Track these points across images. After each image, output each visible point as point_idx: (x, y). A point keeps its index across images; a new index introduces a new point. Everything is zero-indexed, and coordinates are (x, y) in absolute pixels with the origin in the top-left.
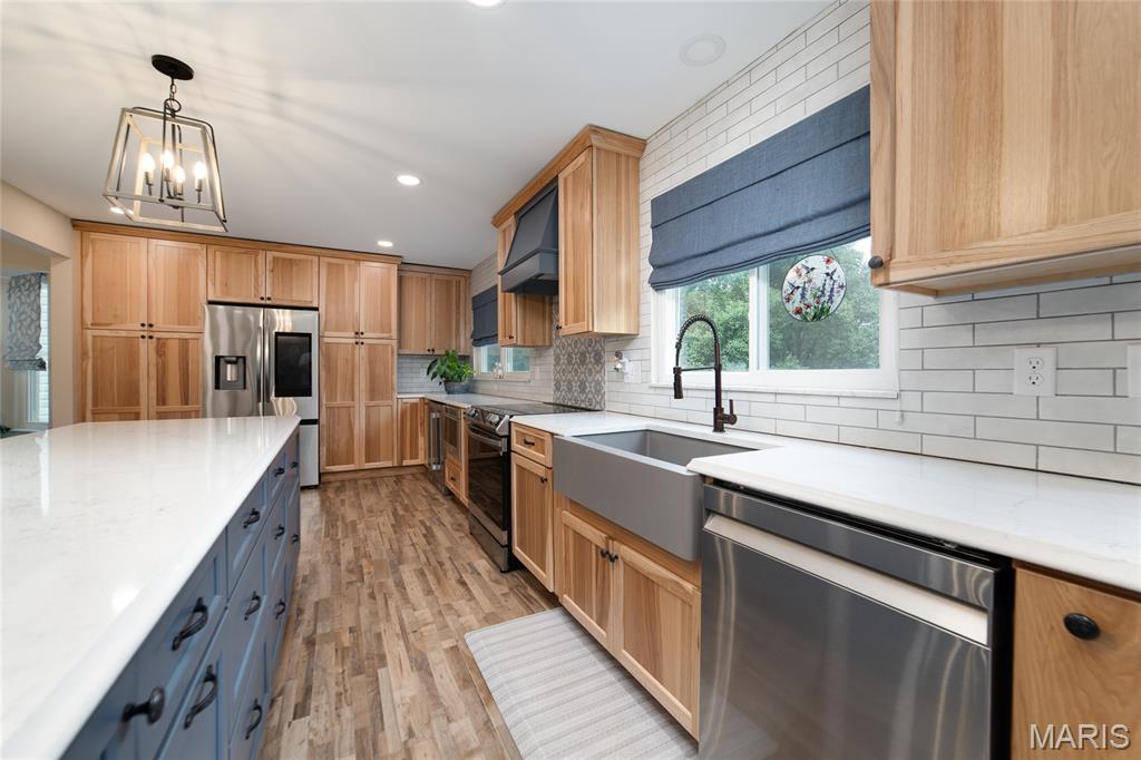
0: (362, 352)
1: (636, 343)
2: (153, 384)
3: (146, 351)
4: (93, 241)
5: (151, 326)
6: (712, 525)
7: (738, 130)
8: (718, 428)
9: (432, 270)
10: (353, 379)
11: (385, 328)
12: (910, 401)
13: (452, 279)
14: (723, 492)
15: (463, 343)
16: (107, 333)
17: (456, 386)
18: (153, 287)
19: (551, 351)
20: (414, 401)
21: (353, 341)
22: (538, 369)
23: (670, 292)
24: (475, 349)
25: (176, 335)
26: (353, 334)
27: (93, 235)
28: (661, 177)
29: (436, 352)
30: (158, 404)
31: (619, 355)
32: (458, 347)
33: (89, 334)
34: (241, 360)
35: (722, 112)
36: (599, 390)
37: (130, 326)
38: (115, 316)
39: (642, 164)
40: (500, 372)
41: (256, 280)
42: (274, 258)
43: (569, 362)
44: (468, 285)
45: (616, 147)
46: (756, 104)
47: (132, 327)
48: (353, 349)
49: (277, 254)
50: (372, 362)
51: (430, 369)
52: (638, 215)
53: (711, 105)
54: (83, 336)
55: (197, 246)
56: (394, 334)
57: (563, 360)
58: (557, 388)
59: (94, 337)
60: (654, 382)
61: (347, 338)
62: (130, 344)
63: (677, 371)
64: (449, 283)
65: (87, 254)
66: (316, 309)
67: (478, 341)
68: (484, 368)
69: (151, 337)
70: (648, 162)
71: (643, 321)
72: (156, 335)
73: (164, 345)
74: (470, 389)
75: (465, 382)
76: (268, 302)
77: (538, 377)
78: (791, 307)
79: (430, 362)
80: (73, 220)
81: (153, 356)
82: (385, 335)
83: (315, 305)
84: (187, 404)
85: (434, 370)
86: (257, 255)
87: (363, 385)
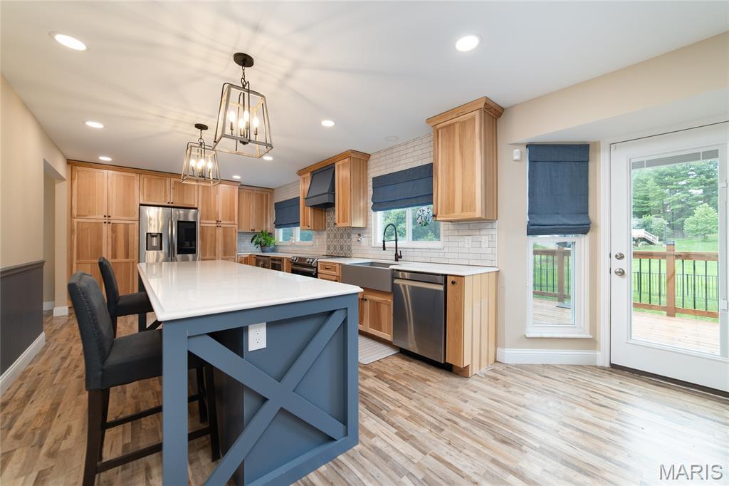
0: (220, 231)
1: (367, 231)
2: (110, 247)
3: (106, 230)
4: (78, 171)
5: (109, 217)
6: (396, 281)
7: (403, 162)
8: (397, 260)
9: (253, 188)
10: (215, 244)
11: (231, 218)
12: (446, 250)
13: (264, 193)
14: (400, 273)
15: (269, 226)
16: (85, 220)
17: (267, 248)
18: (110, 196)
19: (325, 232)
20: (246, 256)
21: (216, 225)
22: (317, 240)
23: (379, 212)
24: (276, 230)
25: (123, 222)
26: (215, 222)
27: (78, 168)
28: (376, 170)
29: (256, 231)
30: (112, 258)
31: (359, 235)
32: (267, 228)
33: (75, 221)
34: (159, 235)
35: (397, 154)
36: (349, 248)
37: (97, 217)
38: (90, 211)
39: (369, 163)
40: (293, 242)
41: (165, 193)
42: (175, 182)
43: (335, 238)
44: (272, 196)
45: (359, 156)
46: (408, 156)
47: (100, 217)
48: (215, 229)
49: (176, 180)
50: (225, 236)
51: (253, 240)
52: (367, 182)
53: (394, 150)
54: (71, 222)
55: (134, 175)
56: (236, 222)
57: (332, 236)
58: (328, 249)
59: (78, 222)
60: (373, 245)
61: (212, 223)
62: (98, 226)
63: (384, 242)
64: (262, 195)
65: (74, 179)
66: (196, 209)
67: (278, 226)
68: (281, 240)
69: (109, 223)
70: (371, 163)
71: (369, 222)
72: (112, 222)
73: (116, 227)
74: (274, 250)
75: (272, 246)
76: (172, 205)
77: (317, 243)
78: (418, 221)
79: (253, 236)
80: (68, 160)
81: (110, 232)
82: (232, 222)
83: (196, 206)
84: (128, 258)
85: (255, 240)
86: (165, 180)
87: (220, 248)
